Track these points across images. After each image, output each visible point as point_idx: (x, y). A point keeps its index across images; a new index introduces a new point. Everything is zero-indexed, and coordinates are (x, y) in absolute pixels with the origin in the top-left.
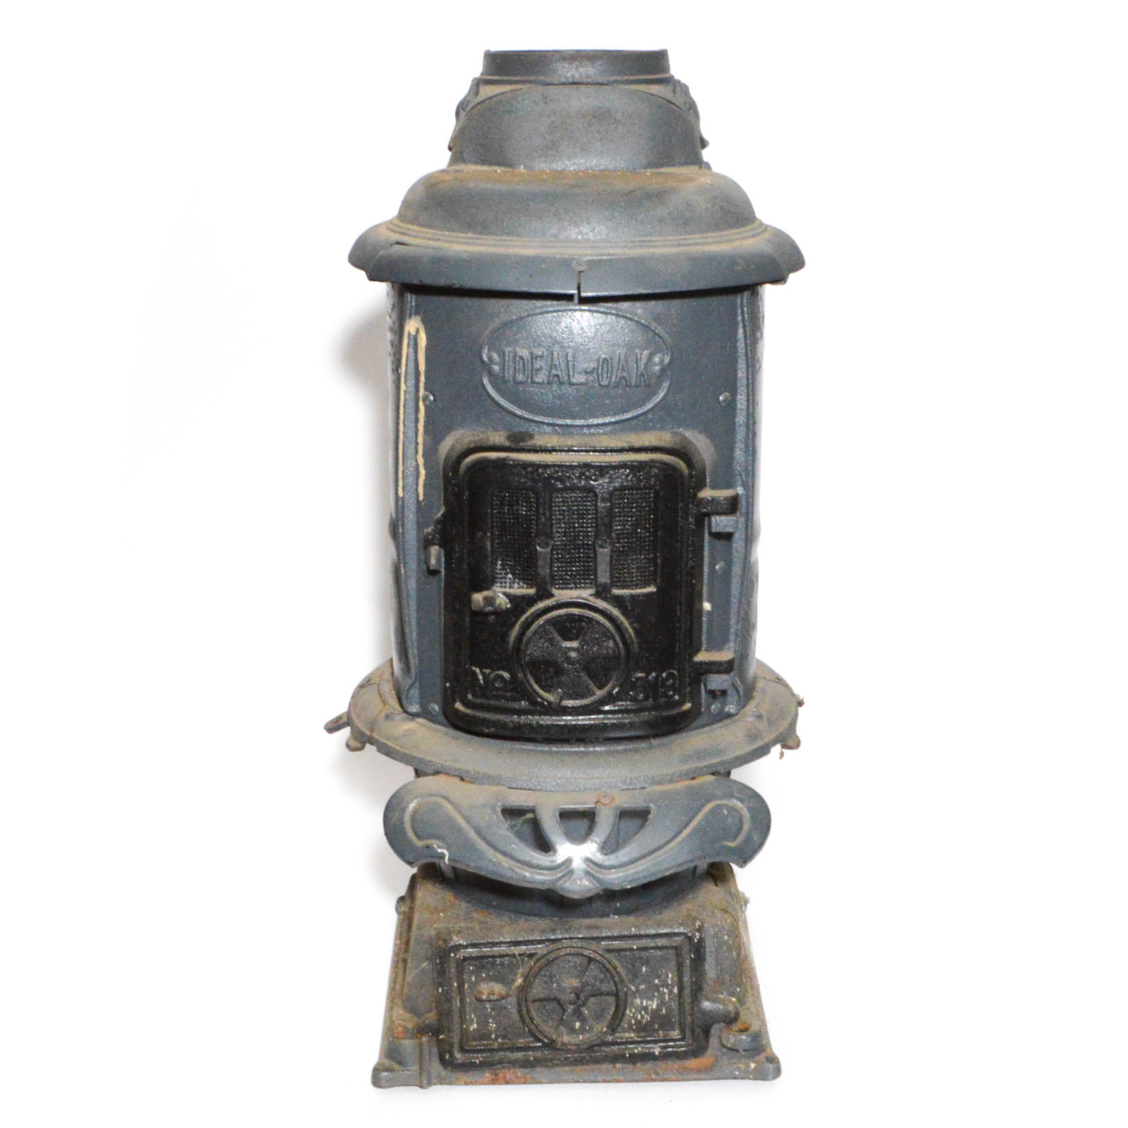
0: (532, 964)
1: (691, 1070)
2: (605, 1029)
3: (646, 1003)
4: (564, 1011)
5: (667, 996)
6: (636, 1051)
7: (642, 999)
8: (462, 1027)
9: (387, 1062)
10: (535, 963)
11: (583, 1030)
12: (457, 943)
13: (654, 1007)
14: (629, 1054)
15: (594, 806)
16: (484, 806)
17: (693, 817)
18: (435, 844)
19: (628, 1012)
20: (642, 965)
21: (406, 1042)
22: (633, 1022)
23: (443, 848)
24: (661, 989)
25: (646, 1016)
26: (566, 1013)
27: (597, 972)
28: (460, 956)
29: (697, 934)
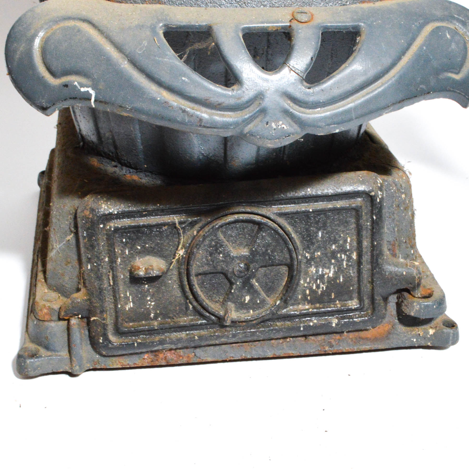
0: (195, 233)
1: (367, 339)
2: (278, 302)
3: (322, 271)
4: (231, 284)
5: (345, 263)
6: (311, 324)
7: (316, 267)
8: (116, 306)
9: (32, 346)
10: (198, 232)
11: (253, 305)
12: (107, 212)
13: (331, 275)
14: (304, 327)
15: (288, 24)
16: (141, 27)
17: (413, 39)
18: (75, 80)
19: (302, 282)
20: (319, 229)
21: (53, 324)
22: (308, 292)
23: (88, 87)
24: (339, 255)
25: (322, 286)
26: (234, 287)
27: (269, 239)
28: (110, 227)
29: (380, 193)
